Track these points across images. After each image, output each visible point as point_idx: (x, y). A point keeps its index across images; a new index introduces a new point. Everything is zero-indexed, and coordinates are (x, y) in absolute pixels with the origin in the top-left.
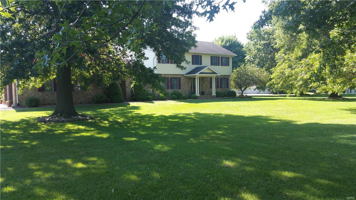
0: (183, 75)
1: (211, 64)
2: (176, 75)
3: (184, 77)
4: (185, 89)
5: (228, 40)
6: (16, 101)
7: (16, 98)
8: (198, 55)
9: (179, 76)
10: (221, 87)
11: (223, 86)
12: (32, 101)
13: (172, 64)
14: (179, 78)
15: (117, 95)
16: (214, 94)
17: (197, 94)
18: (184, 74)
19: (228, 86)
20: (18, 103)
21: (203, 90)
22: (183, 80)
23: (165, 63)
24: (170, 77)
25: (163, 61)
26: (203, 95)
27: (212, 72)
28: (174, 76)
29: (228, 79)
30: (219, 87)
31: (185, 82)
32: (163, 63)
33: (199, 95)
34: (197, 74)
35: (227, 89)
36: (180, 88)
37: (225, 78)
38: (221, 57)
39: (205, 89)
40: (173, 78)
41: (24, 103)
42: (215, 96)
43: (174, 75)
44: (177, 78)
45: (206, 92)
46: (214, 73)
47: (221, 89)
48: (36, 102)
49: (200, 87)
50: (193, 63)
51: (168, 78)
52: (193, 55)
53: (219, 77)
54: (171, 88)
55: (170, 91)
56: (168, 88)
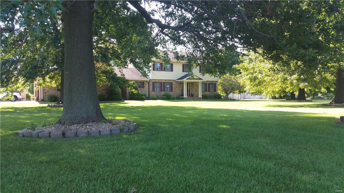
0: (175, 80)
2: (169, 80)
3: (176, 82)
4: (176, 92)
6: (41, 98)
7: (41, 96)
9: (171, 82)
11: (211, 90)
12: (52, 97)
13: (164, 72)
14: (171, 83)
15: (116, 94)
17: (185, 96)
19: (215, 90)
20: (42, 99)
21: (192, 93)
22: (175, 84)
23: (158, 71)
24: (163, 81)
25: (157, 69)
26: (193, 97)
27: (198, 78)
29: (215, 84)
31: (176, 86)
32: (157, 70)
33: (186, 97)
34: (185, 80)
35: (215, 92)
36: (172, 91)
37: (213, 83)
39: (194, 92)
40: (166, 82)
41: (46, 99)
42: (201, 98)
43: (167, 80)
44: (169, 82)
45: (195, 95)
46: (200, 79)
47: (209, 92)
48: (55, 98)
49: (189, 90)
50: (183, 71)
51: (161, 83)
52: (184, 65)
53: (208, 83)
54: (164, 91)
55: (163, 93)
56: (161, 91)
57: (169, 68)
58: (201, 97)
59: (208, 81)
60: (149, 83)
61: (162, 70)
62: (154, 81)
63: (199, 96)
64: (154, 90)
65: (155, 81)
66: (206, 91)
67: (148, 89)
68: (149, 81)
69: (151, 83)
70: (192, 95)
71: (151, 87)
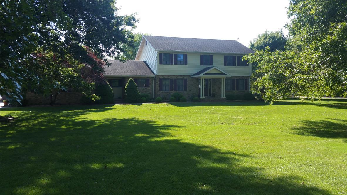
1: (225, 65)
2: (181, 76)
3: (191, 78)
4: (191, 91)
5: (271, 37)
8: (209, 54)
9: (185, 78)
10: (237, 89)
11: (241, 88)
13: (176, 65)
16: (223, 96)
17: (202, 96)
18: (190, 76)
19: (246, 87)
21: (214, 93)
22: (190, 81)
24: (174, 78)
25: (166, 62)
26: (214, 97)
27: (220, 73)
28: (179, 77)
29: (246, 80)
30: (235, 88)
31: (192, 84)
32: (166, 64)
33: (204, 97)
34: (201, 75)
35: (246, 91)
36: (186, 89)
37: (243, 79)
38: (238, 56)
39: (216, 90)
40: (178, 79)
42: (224, 99)
44: (182, 79)
45: (217, 94)
46: (223, 74)
47: (237, 91)
49: (210, 89)
50: (201, 64)
51: (171, 80)
52: (202, 55)
53: (236, 79)
54: (175, 90)
55: (173, 92)
56: (171, 90)
57: (183, 60)
58: (225, 97)
59: (236, 77)
60: (155, 80)
61: (172, 64)
62: (161, 77)
63: (222, 97)
64: (161, 89)
65: (163, 78)
66: (234, 89)
67: (154, 88)
68: (155, 77)
69: (158, 81)
70: (214, 96)
71: (158, 85)
